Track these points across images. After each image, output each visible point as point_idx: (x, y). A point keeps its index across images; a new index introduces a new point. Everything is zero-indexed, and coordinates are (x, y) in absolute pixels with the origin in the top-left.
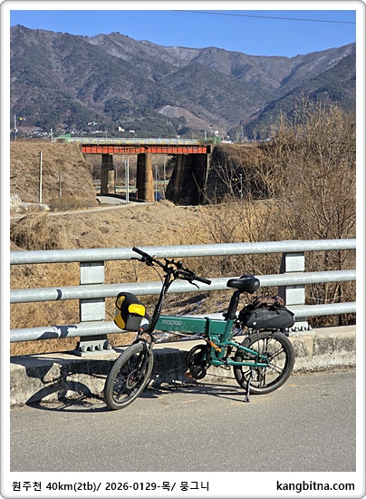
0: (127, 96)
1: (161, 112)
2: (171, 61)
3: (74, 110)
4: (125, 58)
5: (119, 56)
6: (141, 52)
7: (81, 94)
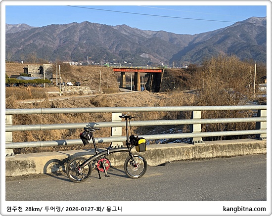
1: (141, 56)
2: (145, 36)
4: (127, 34)
5: (125, 34)
6: (134, 32)
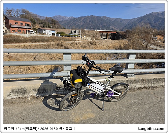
0: (105, 25)
3: (98, 27)
7: (99, 25)
